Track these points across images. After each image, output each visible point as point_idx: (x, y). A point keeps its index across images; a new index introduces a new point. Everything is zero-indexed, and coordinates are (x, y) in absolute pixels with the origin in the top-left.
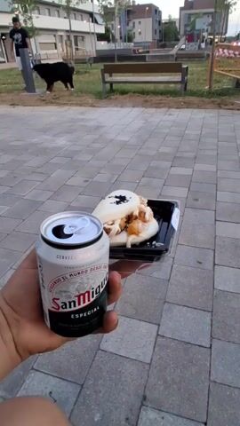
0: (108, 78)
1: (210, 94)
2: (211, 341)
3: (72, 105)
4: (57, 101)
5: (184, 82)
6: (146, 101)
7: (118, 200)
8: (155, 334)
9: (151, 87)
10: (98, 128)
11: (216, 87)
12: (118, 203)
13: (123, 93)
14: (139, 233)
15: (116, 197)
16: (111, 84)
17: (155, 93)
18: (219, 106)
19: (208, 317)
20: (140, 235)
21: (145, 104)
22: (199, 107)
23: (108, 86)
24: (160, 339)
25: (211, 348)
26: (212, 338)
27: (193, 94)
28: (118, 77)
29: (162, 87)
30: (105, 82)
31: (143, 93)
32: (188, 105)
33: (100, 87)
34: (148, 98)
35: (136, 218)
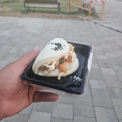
0: (27, 5)
1: (70, 13)
2: (73, 116)
3: (10, 16)
4: (3, 14)
5: (59, 8)
6: (44, 16)
7: (57, 46)
8: (50, 117)
9: (46, 10)
10: (23, 27)
11: (72, 11)
12: (56, 49)
13: (34, 11)
14: (66, 71)
15: (56, 44)
16: (28, 8)
17: (48, 12)
18: (73, 18)
19: (71, 107)
20: (67, 72)
21: (43, 17)
22: (65, 18)
23: (27, 9)
24: (53, 119)
25: (73, 120)
26: (74, 115)
27: (63, 13)
28: (31, 5)
29: (50, 10)
30: (25, 7)
31: (42, 12)
32: (61, 18)
33: (23, 9)
34: (45, 14)
35: (66, 60)
